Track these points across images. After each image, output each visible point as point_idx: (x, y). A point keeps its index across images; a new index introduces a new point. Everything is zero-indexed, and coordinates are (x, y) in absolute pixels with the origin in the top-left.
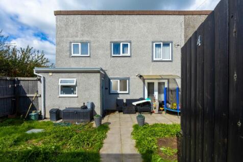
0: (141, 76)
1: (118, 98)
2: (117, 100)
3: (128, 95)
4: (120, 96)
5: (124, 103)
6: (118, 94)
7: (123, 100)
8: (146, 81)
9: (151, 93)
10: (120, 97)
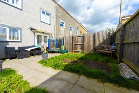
0: (32, 29)
1: (8, 46)
2: (6, 48)
3: (20, 43)
4: (9, 43)
5: (16, 50)
6: (8, 42)
7: (14, 48)
8: (36, 34)
9: (39, 42)
10: (10, 45)
